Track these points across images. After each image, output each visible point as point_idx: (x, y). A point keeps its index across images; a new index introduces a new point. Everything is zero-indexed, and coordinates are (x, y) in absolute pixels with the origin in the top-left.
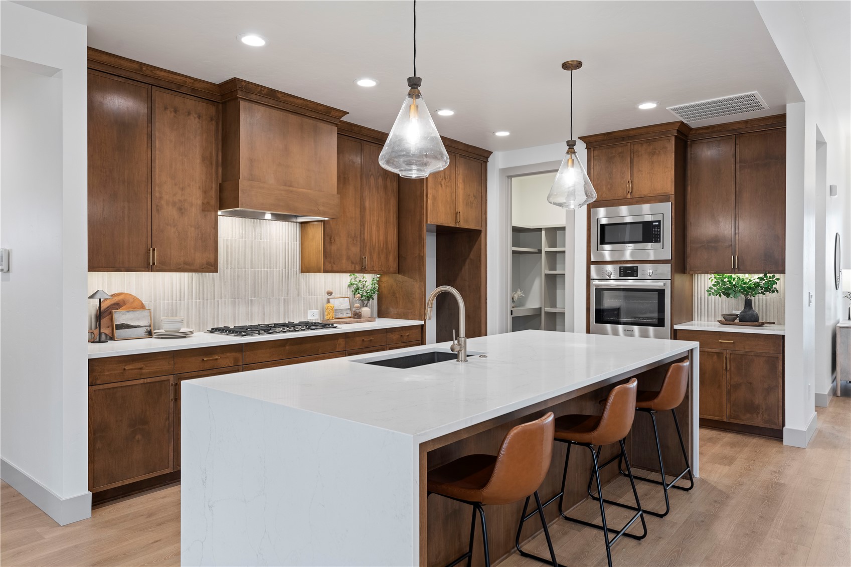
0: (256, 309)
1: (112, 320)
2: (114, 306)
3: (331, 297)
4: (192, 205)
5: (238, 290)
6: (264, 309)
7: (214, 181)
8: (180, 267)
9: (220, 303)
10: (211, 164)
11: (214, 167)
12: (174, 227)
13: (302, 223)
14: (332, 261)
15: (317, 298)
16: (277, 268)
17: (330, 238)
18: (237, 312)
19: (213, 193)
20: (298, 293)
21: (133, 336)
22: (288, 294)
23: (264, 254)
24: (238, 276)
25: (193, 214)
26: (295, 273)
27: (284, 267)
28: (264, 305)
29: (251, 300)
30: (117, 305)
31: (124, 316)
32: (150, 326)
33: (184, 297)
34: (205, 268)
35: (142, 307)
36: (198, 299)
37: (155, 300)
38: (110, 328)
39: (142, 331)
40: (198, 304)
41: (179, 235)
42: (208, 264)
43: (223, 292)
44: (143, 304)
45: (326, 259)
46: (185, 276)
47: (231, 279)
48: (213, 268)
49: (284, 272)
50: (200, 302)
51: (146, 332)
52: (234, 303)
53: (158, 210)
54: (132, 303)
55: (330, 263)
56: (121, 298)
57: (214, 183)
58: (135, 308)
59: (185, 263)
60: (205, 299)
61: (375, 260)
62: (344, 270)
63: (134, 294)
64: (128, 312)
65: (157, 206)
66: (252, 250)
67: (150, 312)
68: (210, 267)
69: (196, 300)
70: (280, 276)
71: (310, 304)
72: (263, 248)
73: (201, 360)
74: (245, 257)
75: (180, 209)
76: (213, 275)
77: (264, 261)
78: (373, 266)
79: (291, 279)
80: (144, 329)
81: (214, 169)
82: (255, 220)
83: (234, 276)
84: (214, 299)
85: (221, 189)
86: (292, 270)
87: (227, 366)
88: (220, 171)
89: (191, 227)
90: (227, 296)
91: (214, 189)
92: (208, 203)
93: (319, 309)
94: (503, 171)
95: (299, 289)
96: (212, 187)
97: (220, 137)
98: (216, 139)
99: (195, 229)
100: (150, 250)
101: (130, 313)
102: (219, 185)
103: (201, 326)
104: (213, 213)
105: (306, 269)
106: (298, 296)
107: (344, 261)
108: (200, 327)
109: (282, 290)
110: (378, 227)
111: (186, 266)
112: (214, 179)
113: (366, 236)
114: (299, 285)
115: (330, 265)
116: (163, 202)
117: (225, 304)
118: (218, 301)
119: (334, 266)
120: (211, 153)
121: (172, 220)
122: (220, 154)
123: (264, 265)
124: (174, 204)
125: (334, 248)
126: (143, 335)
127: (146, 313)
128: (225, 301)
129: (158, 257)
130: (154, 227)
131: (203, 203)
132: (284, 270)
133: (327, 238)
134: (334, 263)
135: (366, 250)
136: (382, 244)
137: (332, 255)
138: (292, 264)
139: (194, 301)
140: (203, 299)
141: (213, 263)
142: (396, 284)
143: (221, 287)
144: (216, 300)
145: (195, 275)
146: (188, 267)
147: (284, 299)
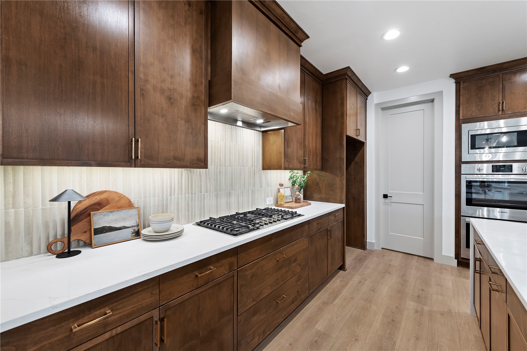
0: (233, 199)
1: (90, 222)
2: (94, 207)
3: (281, 187)
4: (182, 96)
5: (220, 184)
6: (238, 199)
7: (203, 76)
8: (169, 162)
9: (206, 196)
10: (201, 58)
11: (204, 62)
12: (163, 116)
13: (263, 132)
14: (289, 160)
15: (272, 188)
16: (247, 166)
17: (288, 143)
18: (219, 202)
19: (203, 88)
20: (261, 185)
21: (117, 240)
22: (254, 187)
23: (239, 154)
24: (220, 172)
25: (183, 106)
26: (259, 170)
27: (252, 166)
28: (238, 195)
29: (230, 192)
30: (99, 206)
31: (106, 217)
32: (138, 225)
33: (174, 192)
34: (195, 164)
35: (130, 205)
36: (187, 193)
37: (145, 197)
38: (88, 233)
39: (128, 233)
40: (187, 198)
41: (168, 126)
42: (199, 160)
43: (208, 187)
44: (130, 201)
45: (285, 159)
46: (175, 172)
47: (214, 175)
48: (203, 164)
49: (252, 169)
50: (189, 196)
51: (133, 233)
52: (217, 196)
53: (143, 94)
54: (118, 201)
55: (287, 162)
56: (103, 196)
57: (204, 78)
58: (119, 208)
59: (175, 158)
60: (193, 193)
61: (311, 161)
62: (295, 168)
63: (120, 191)
64: (111, 212)
65: (142, 90)
66: (230, 151)
67: (139, 211)
68: (200, 163)
69: (185, 194)
70: (249, 172)
71: (267, 193)
72: (238, 149)
73: (195, 276)
74: (225, 156)
75: (169, 98)
76: (200, 172)
77: (239, 160)
78: (310, 165)
79: (256, 174)
80: (131, 230)
81: (203, 64)
82: (232, 126)
83: (217, 172)
84: (201, 192)
85: (210, 85)
86: (257, 168)
87: (222, 274)
88: (209, 69)
89: (181, 119)
90: (212, 189)
91: (204, 85)
92: (198, 97)
93: (273, 196)
94: (377, 105)
95: (261, 182)
96: (202, 82)
97: (209, 35)
98: (206, 34)
99: (186, 122)
100: (132, 141)
101: (115, 213)
102: (208, 81)
103: (190, 218)
104: (203, 109)
105: (267, 166)
106: (261, 187)
107: (295, 161)
108: (188, 219)
109: (251, 183)
110: (312, 137)
111: (175, 162)
112: (203, 74)
113: (307, 143)
114: (261, 179)
115: (287, 164)
116: (149, 87)
117: (210, 196)
118: (204, 195)
119: (290, 164)
120: (201, 47)
121: (160, 109)
122: (209, 52)
123: (239, 163)
124: (162, 91)
125: (290, 150)
126: (130, 236)
127: (133, 212)
128: (210, 194)
129: (143, 150)
130: (138, 114)
131: (193, 97)
132: (252, 167)
133: (286, 143)
134: (290, 162)
135: (307, 153)
136: (314, 150)
137: (289, 156)
138: (257, 163)
139: (183, 195)
140: (192, 194)
141: (203, 159)
142: (320, 178)
143: (207, 182)
144: (202, 193)
145: (184, 171)
146: (178, 162)
147: (252, 190)
